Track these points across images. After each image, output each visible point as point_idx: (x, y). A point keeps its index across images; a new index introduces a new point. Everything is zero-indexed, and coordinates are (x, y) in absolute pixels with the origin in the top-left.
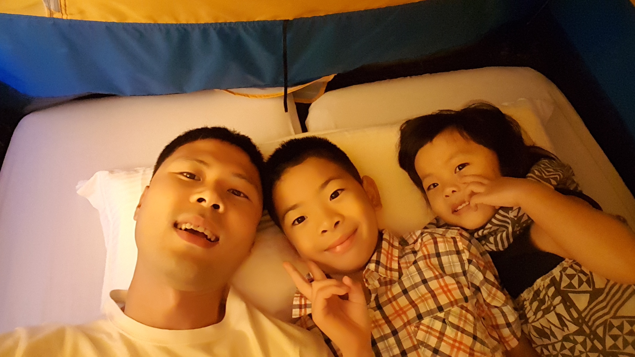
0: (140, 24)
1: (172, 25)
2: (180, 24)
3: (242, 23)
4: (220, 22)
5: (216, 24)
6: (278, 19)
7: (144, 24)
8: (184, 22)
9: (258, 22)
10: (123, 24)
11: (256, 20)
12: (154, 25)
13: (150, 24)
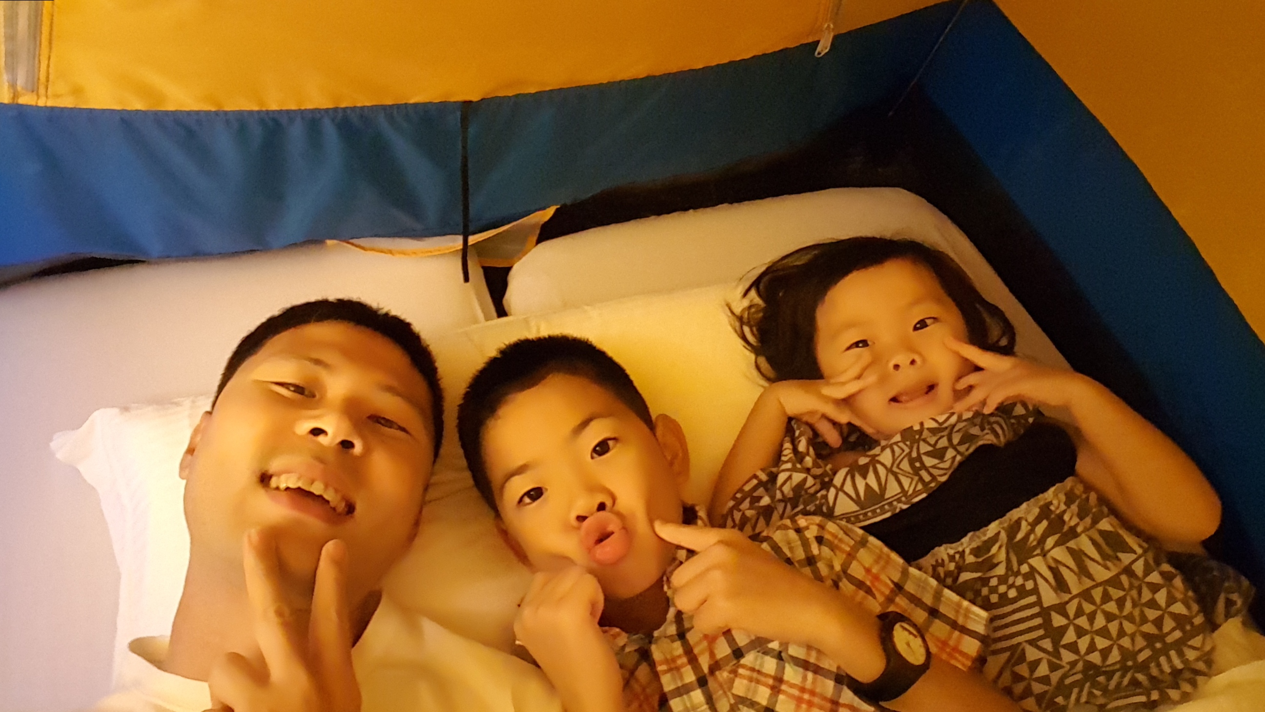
0: (189, 113)
1: (251, 113)
2: (267, 112)
3: (384, 108)
4: (343, 105)
5: (336, 110)
6: (453, 99)
7: (198, 113)
8: (274, 107)
9: (416, 105)
10: (156, 113)
11: (412, 101)
12: (216, 113)
13: (208, 113)
